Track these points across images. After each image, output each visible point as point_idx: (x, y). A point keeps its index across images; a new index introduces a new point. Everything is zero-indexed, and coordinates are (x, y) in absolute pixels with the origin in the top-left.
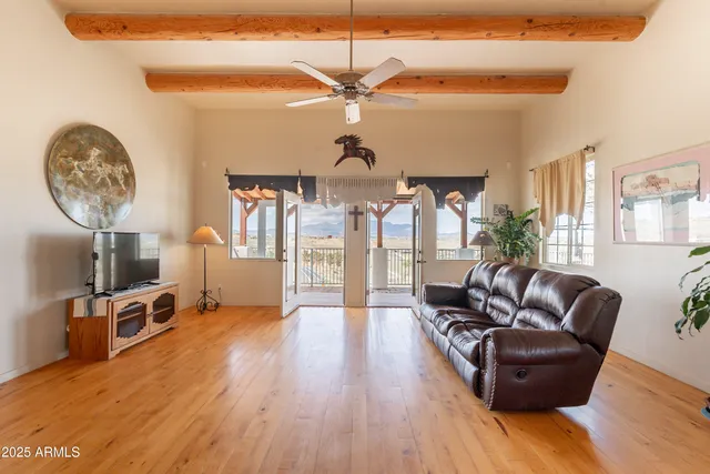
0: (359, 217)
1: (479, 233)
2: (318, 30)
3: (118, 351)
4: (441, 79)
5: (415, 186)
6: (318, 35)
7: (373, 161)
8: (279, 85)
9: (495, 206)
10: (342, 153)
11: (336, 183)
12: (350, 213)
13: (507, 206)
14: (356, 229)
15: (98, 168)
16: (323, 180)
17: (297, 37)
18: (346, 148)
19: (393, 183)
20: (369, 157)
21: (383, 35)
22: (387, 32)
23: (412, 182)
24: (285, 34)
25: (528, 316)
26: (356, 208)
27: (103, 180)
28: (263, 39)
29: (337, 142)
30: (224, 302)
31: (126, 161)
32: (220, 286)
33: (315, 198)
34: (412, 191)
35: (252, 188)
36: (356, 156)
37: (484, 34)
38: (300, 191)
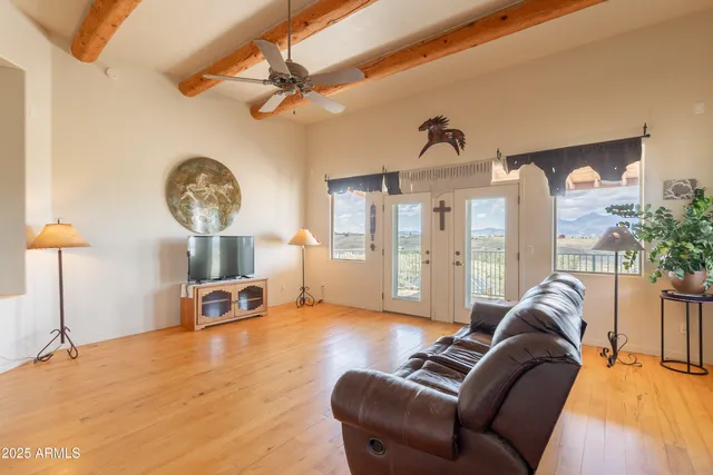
0: (446, 214)
1: (611, 231)
3: (203, 326)
4: (502, 14)
5: (517, 167)
6: (310, 29)
7: (462, 145)
9: (666, 184)
11: (420, 176)
12: (435, 210)
13: (693, 182)
14: (442, 228)
15: (206, 189)
16: (406, 175)
17: (294, 38)
18: (431, 135)
19: (487, 167)
20: (457, 139)
23: (513, 162)
26: (442, 203)
27: (211, 197)
29: (422, 128)
30: (326, 300)
31: (231, 180)
32: (323, 283)
36: (442, 141)
38: (385, 189)
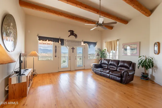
0: (74, 50)
2: (86, 8)
6: (85, 9)
8: (63, 15)
9: (98, 48)
10: (70, 34)
11: (69, 41)
12: (72, 49)
13: (100, 48)
14: (73, 52)
15: (12, 30)
16: (66, 40)
17: (81, 7)
18: (71, 33)
19: (81, 42)
20: (76, 36)
21: (97, 13)
22: (98, 12)
23: (85, 42)
24: (78, 6)
25: (121, 68)
26: (73, 47)
28: (73, 5)
29: (69, 31)
30: (38, 73)
31: (16, 28)
33: (64, 44)
34: (84, 44)
35: (46, 41)
36: (73, 35)
37: (111, 18)
38: (60, 42)
